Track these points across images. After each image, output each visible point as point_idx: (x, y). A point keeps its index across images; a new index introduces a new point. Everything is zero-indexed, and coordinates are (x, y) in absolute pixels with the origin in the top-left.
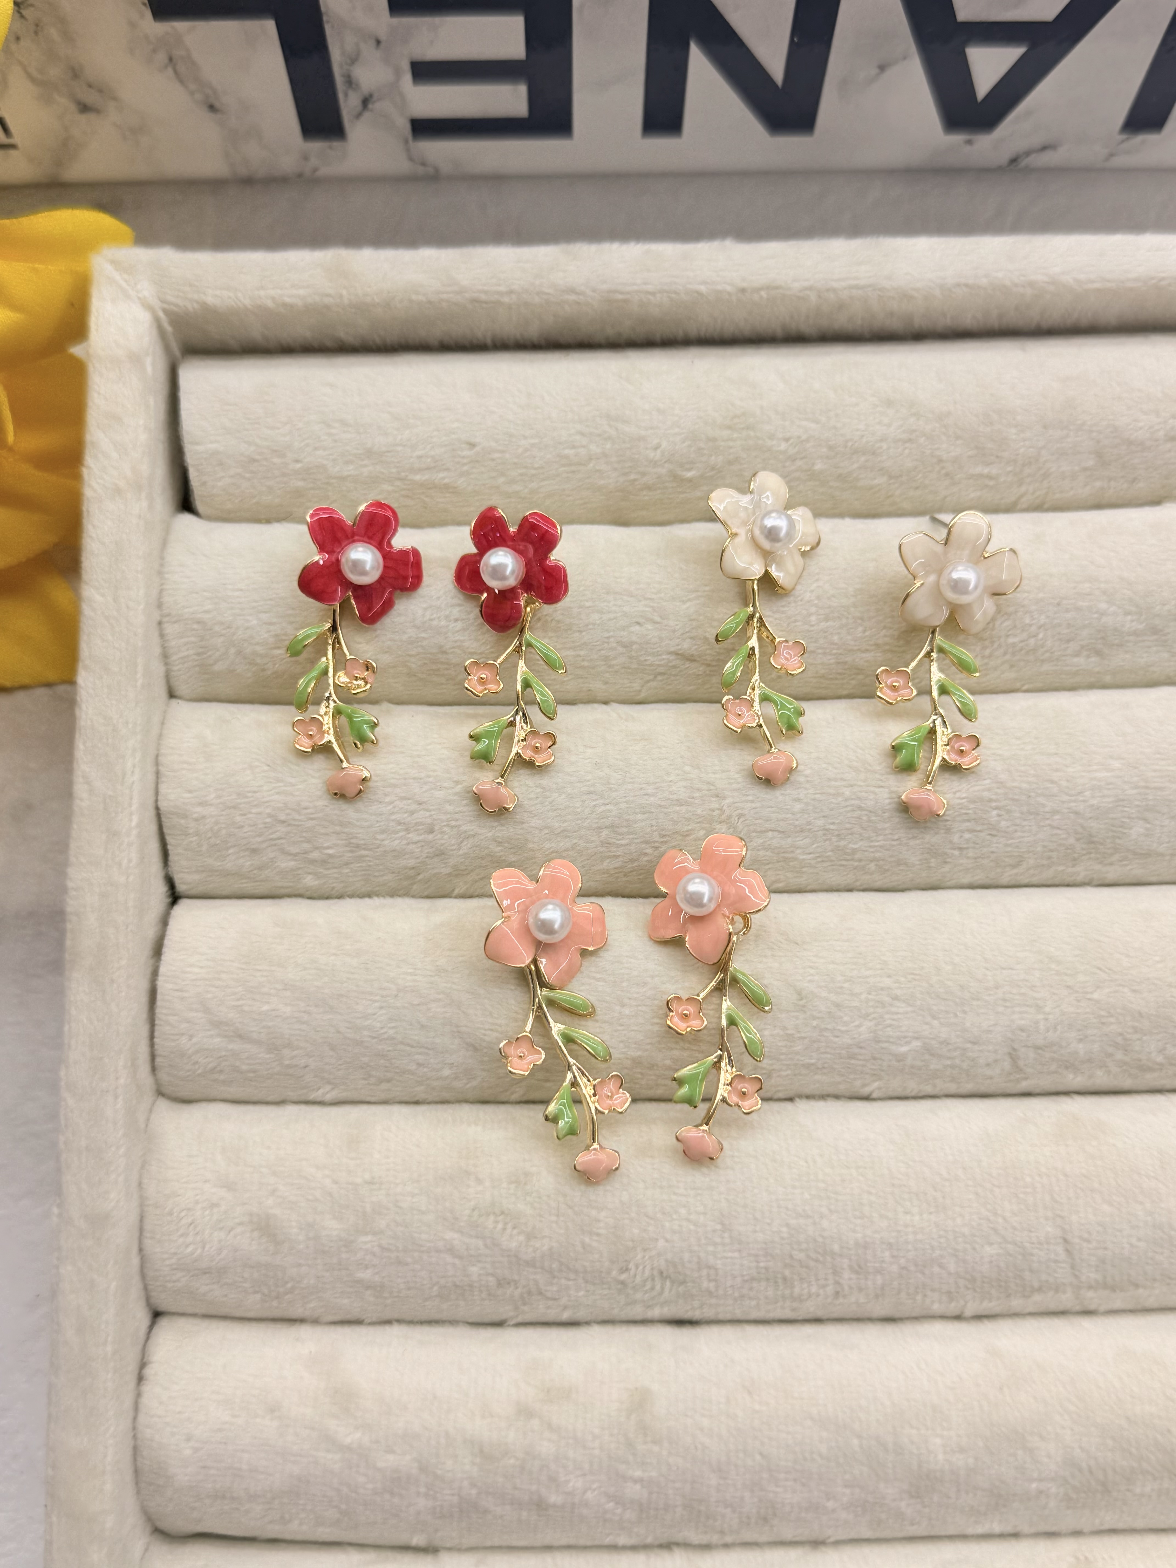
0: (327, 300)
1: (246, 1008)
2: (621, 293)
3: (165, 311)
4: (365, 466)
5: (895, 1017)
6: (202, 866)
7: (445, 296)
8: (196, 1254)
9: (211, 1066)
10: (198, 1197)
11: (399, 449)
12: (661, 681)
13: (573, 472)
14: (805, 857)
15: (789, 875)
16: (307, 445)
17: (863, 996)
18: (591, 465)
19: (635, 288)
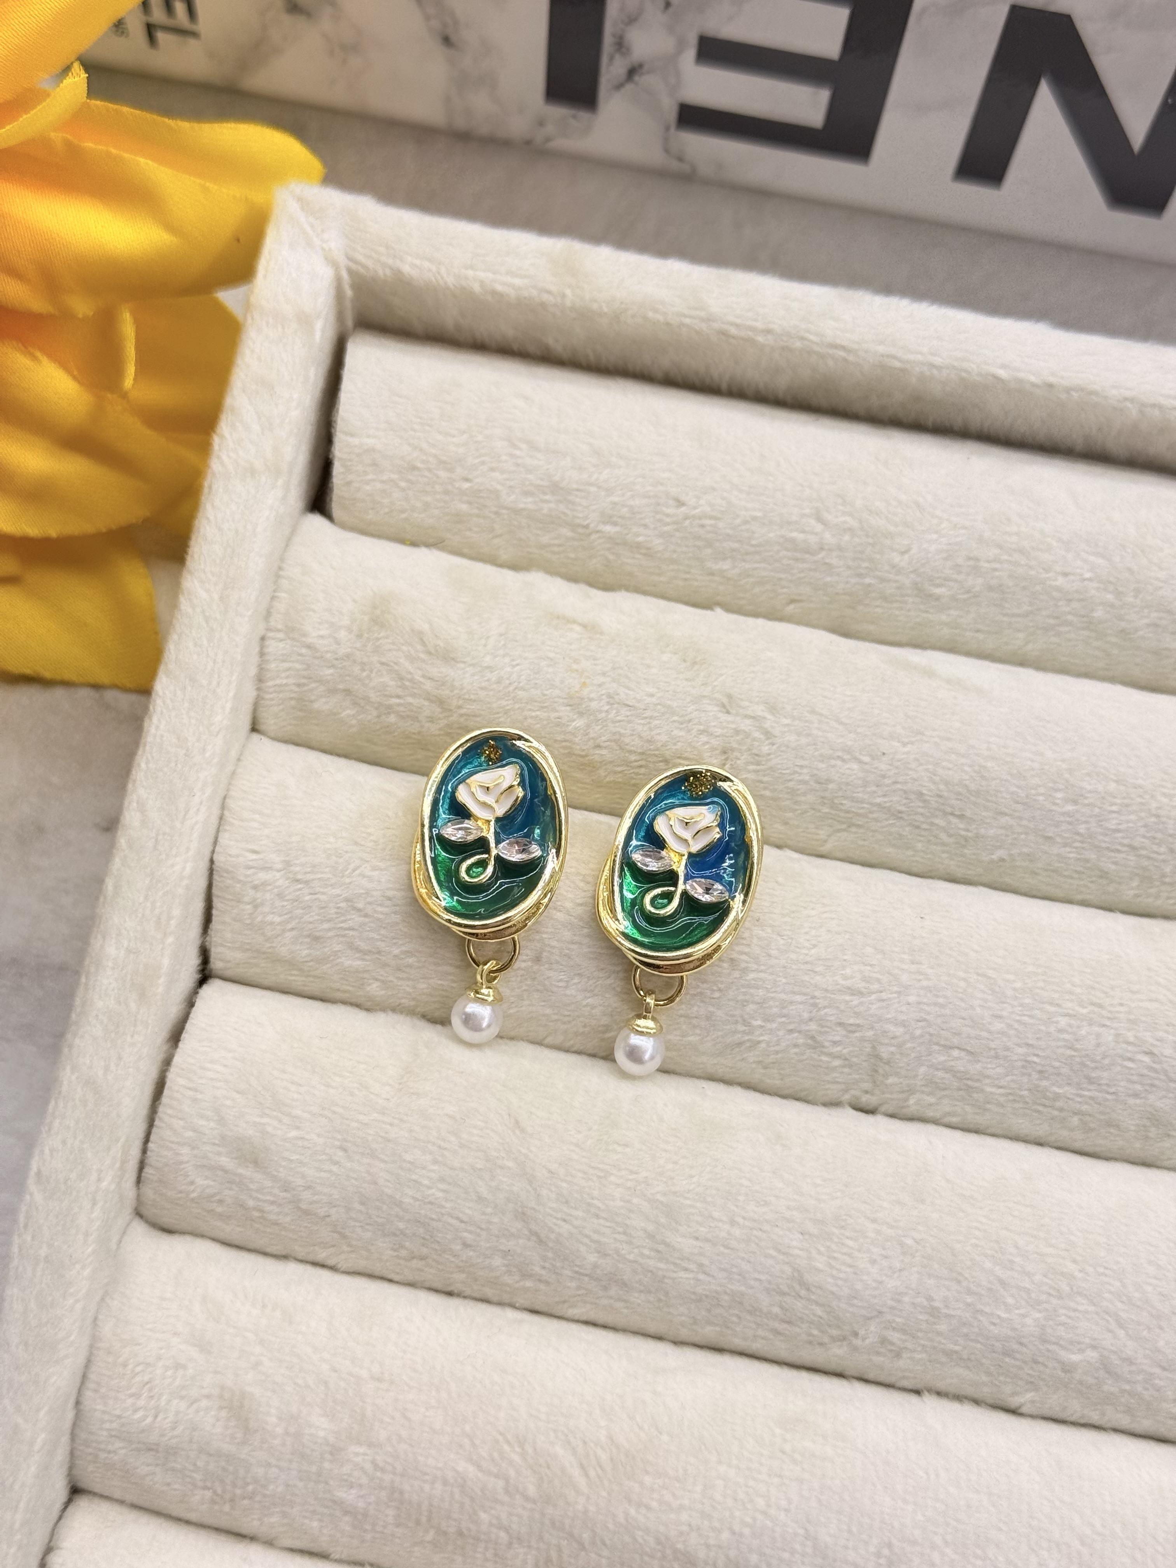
0: (545, 297)
1: (269, 1129)
2: (900, 360)
3: (350, 272)
4: (548, 502)
5: (1072, 1314)
6: (248, 943)
7: (687, 321)
8: (144, 1424)
9: (209, 1191)
10: (163, 1351)
11: (593, 489)
12: (855, 833)
13: (796, 560)
14: (993, 1090)
15: (968, 1109)
16: (483, 463)
17: (1038, 1278)
18: (820, 556)
19: (919, 357)
